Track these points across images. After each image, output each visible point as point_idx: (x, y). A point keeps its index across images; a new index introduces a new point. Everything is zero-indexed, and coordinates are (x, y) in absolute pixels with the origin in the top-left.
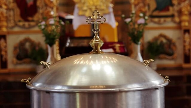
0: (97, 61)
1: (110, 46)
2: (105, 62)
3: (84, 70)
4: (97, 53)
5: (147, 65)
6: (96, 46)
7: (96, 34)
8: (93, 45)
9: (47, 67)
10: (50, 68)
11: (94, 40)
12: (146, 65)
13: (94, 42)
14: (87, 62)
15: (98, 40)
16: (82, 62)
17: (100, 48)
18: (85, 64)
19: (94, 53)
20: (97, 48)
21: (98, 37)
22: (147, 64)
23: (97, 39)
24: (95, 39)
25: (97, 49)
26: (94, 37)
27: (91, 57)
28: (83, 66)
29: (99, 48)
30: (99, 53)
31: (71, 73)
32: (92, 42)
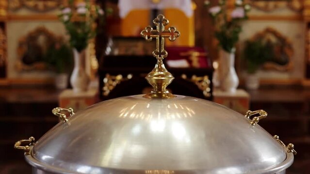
0: (159, 114)
1: (182, 54)
2: (173, 116)
3: (137, 130)
4: (160, 97)
5: (254, 124)
6: (159, 83)
7: (160, 60)
8: (154, 82)
9: (65, 121)
10: (69, 124)
11: (155, 71)
12: (252, 124)
13: (156, 76)
14: (141, 114)
15: (162, 73)
16: (132, 115)
17: (166, 86)
18: (139, 118)
19: (154, 98)
20: (161, 87)
21: (163, 66)
22: (254, 122)
23: (160, 70)
24: (157, 70)
25: (160, 89)
26: (157, 66)
27: (148, 106)
28: (134, 122)
29: (164, 87)
30: (165, 98)
31: (114, 134)
32: (152, 75)
